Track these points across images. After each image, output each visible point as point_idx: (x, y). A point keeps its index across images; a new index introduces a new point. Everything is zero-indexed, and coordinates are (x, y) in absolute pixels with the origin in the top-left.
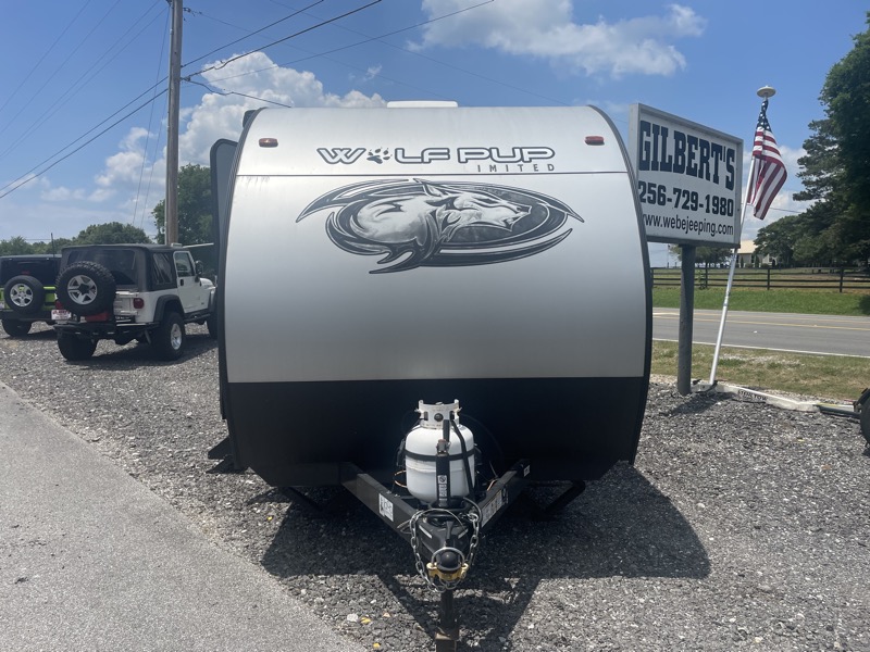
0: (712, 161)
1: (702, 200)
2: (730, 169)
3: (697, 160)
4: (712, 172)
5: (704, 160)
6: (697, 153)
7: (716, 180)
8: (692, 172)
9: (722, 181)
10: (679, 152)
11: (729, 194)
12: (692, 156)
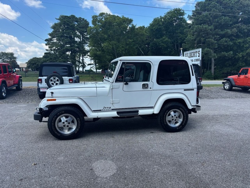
0: (195, 54)
1: (194, 60)
2: (199, 54)
3: (193, 55)
4: (195, 56)
5: (194, 54)
6: (193, 54)
7: (196, 56)
8: (192, 57)
9: (197, 56)
10: (190, 55)
11: (199, 58)
12: (192, 55)
